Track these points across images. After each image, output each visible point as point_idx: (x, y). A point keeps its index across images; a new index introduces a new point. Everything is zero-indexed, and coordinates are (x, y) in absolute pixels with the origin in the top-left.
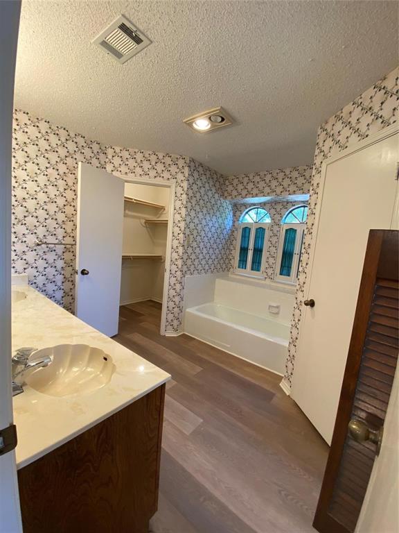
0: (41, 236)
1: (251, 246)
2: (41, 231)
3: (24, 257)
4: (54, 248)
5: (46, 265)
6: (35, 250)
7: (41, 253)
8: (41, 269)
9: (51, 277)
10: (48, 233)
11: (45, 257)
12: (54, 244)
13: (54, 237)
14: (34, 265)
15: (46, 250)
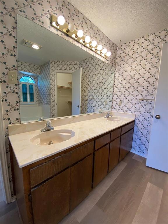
0: (144, 96)
1: (28, 92)
2: (144, 93)
3: (135, 106)
4: (151, 102)
5: (145, 111)
6: (141, 103)
7: (143, 105)
8: (142, 113)
9: (147, 118)
10: (148, 94)
11: (145, 107)
12: (151, 100)
13: (151, 96)
14: (139, 110)
15: (146, 103)
